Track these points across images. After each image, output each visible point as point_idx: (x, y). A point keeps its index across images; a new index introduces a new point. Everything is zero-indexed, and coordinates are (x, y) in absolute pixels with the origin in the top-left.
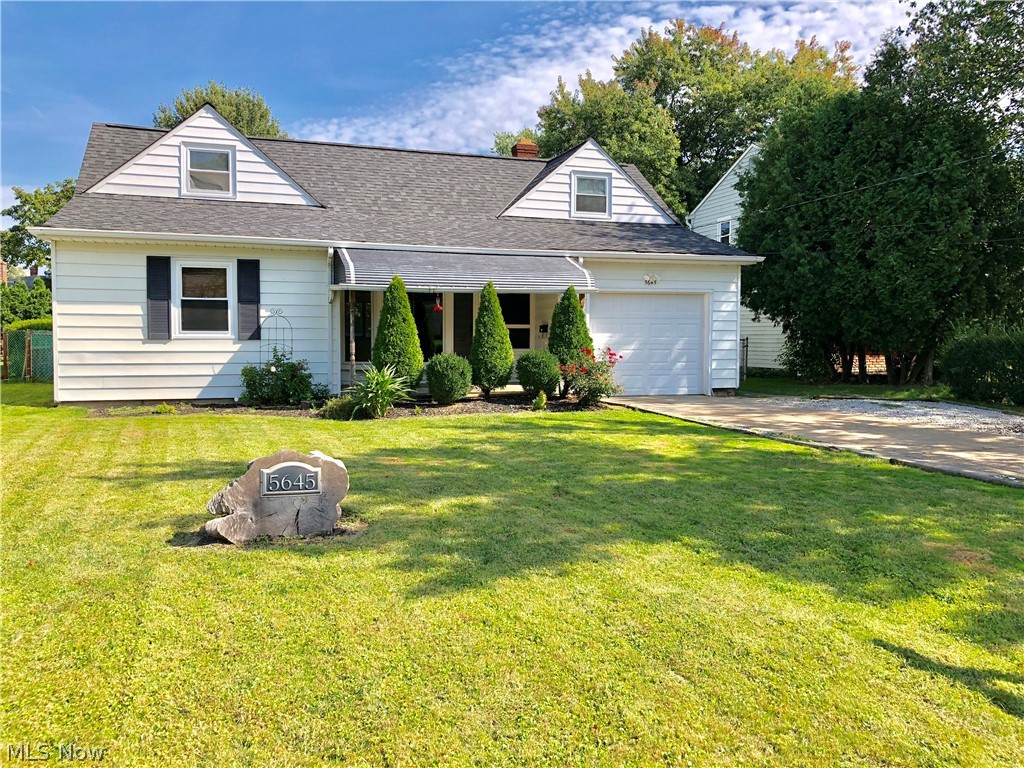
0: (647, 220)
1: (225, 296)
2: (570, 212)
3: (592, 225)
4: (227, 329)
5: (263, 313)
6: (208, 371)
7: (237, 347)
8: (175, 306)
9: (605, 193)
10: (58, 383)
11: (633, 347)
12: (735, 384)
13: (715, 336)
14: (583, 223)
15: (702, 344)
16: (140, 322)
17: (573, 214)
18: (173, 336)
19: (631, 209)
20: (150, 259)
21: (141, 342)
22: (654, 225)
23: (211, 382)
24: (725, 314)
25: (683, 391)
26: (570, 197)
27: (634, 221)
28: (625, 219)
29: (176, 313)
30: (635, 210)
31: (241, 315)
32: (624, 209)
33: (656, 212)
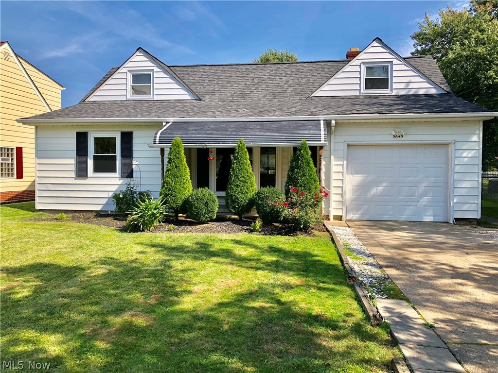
0: (422, 92)
1: (115, 153)
2: (360, 90)
3: (376, 98)
4: (116, 172)
5: (134, 162)
6: (106, 195)
7: (120, 182)
8: (91, 159)
9: (387, 76)
10: (37, 200)
11: (385, 184)
12: (478, 215)
13: (456, 177)
14: (370, 97)
15: (447, 183)
16: (73, 168)
17: (362, 91)
18: (89, 175)
19: (408, 85)
20: (78, 133)
21: (74, 179)
22: (426, 95)
23: (107, 202)
24: (466, 159)
25: (428, 219)
26: (360, 81)
27: (411, 93)
28: (403, 93)
29: (90, 163)
30: (411, 85)
31: (122, 163)
32: (402, 86)
33: (429, 86)
